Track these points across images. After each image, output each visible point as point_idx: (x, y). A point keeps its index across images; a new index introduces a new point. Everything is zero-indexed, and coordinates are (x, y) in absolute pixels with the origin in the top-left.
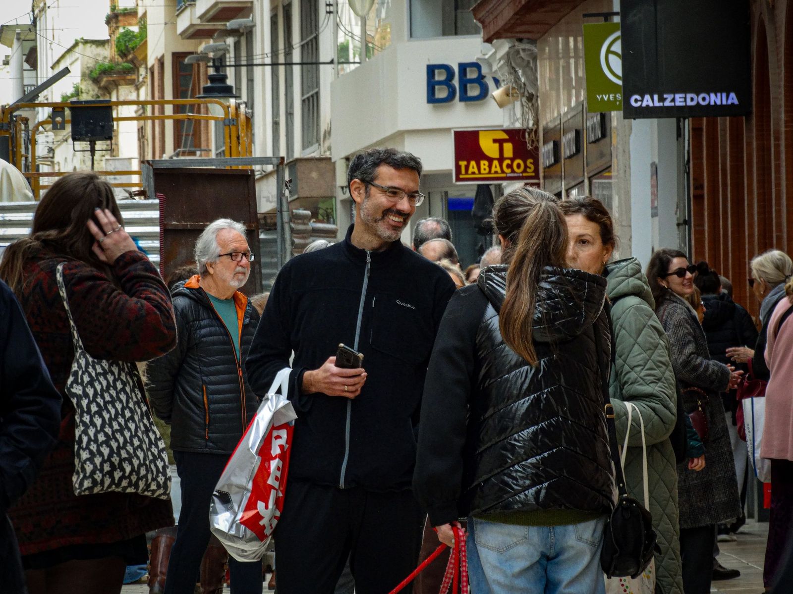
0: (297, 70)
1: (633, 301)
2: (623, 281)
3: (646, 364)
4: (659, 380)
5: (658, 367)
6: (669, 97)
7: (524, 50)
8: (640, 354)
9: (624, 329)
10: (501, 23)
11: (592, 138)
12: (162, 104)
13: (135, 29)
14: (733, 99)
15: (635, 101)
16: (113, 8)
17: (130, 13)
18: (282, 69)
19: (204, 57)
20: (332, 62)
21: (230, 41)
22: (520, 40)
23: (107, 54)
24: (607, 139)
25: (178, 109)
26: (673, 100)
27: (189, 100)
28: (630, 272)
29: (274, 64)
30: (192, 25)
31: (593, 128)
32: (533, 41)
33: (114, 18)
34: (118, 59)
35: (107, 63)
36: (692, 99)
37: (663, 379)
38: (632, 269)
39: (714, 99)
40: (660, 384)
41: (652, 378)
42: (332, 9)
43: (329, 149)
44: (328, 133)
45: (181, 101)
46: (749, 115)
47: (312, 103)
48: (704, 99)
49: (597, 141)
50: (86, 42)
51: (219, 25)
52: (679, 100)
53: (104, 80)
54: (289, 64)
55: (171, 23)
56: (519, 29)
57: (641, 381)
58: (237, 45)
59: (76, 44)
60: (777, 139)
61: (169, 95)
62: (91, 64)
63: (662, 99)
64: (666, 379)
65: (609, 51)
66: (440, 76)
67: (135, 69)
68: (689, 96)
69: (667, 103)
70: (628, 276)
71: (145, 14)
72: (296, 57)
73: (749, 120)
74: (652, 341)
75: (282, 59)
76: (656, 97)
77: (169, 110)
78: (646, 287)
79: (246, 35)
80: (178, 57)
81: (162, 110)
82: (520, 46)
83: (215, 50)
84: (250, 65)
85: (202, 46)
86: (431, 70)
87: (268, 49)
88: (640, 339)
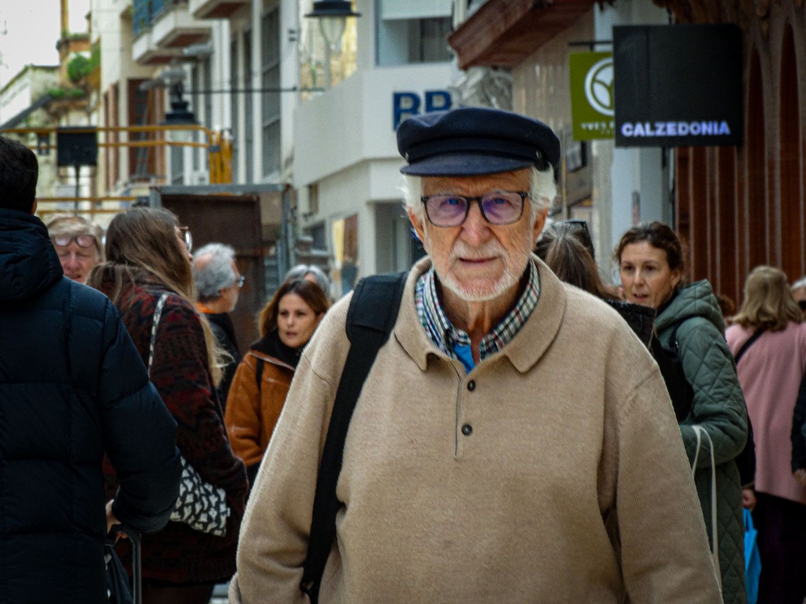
0: (257, 98)
1: (699, 322)
2: (690, 302)
3: (713, 383)
4: (728, 397)
5: (726, 385)
6: (660, 126)
7: (499, 78)
8: (707, 373)
9: (690, 349)
10: (478, 50)
11: (572, 166)
12: (117, 130)
13: (87, 55)
14: (724, 128)
15: (627, 130)
16: (64, 33)
17: (82, 39)
18: (241, 97)
19: (160, 84)
20: (294, 89)
21: (187, 68)
22: (495, 68)
23: (57, 80)
24: (588, 168)
25: (133, 136)
26: (665, 129)
27: (144, 127)
28: (698, 294)
29: (234, 91)
30: (149, 52)
31: (573, 157)
32: (508, 70)
33: (66, 43)
34: (69, 85)
35: (56, 89)
36: (684, 129)
37: (732, 397)
38: (700, 291)
39: (706, 128)
40: (729, 401)
41: (720, 396)
42: (295, 36)
43: (291, 176)
44: (290, 160)
45: (136, 128)
46: (740, 144)
47: (272, 130)
48: (695, 128)
49: (576, 170)
50: (35, 68)
51: (175, 52)
52: (671, 129)
53: (54, 106)
54: (249, 91)
55: (126, 49)
56: (495, 57)
57: (710, 400)
58: (195, 72)
59: (26, 70)
60: (772, 168)
61: (123, 121)
62: (40, 89)
63: (653, 128)
64: (734, 396)
65: (594, 80)
66: (406, 104)
67: (86, 95)
68: (681, 125)
69: (659, 132)
70: (695, 298)
71: (98, 41)
72: (257, 83)
73: (740, 150)
74: (718, 360)
75: (241, 86)
76: (648, 126)
77: (124, 137)
78: (713, 309)
79: (204, 61)
80: (133, 84)
81: (117, 138)
82: (494, 74)
83: (172, 76)
84: (208, 92)
85: (158, 73)
86: (397, 98)
87: (227, 75)
88: (707, 359)
